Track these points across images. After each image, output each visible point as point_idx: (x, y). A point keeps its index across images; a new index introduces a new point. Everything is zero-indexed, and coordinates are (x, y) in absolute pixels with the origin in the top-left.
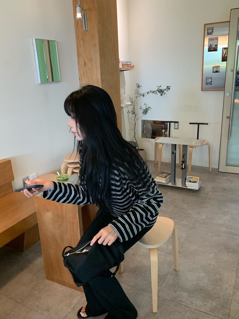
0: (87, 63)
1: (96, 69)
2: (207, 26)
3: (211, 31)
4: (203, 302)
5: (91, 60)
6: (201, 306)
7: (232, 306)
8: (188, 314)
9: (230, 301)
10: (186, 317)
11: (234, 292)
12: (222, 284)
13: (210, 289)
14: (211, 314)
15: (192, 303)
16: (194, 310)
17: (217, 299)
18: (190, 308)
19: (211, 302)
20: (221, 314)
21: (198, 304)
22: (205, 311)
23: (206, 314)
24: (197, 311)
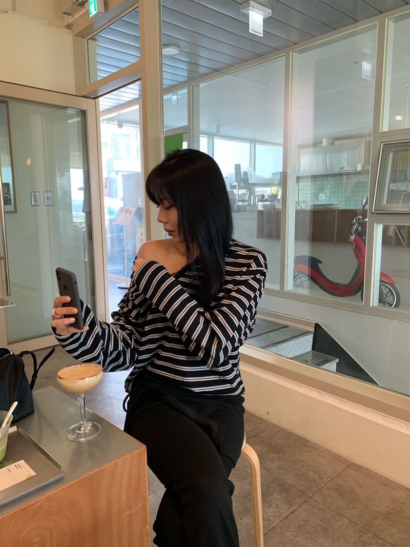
4: (270, 506)
6: (277, 512)
7: (287, 482)
8: (288, 534)
9: (279, 479)
10: (294, 540)
12: (244, 472)
13: (249, 487)
14: (295, 508)
15: (269, 520)
16: (283, 523)
17: (270, 489)
18: (277, 526)
19: (273, 498)
20: (298, 499)
21: (273, 514)
22: (287, 512)
23: (293, 513)
24: (284, 520)
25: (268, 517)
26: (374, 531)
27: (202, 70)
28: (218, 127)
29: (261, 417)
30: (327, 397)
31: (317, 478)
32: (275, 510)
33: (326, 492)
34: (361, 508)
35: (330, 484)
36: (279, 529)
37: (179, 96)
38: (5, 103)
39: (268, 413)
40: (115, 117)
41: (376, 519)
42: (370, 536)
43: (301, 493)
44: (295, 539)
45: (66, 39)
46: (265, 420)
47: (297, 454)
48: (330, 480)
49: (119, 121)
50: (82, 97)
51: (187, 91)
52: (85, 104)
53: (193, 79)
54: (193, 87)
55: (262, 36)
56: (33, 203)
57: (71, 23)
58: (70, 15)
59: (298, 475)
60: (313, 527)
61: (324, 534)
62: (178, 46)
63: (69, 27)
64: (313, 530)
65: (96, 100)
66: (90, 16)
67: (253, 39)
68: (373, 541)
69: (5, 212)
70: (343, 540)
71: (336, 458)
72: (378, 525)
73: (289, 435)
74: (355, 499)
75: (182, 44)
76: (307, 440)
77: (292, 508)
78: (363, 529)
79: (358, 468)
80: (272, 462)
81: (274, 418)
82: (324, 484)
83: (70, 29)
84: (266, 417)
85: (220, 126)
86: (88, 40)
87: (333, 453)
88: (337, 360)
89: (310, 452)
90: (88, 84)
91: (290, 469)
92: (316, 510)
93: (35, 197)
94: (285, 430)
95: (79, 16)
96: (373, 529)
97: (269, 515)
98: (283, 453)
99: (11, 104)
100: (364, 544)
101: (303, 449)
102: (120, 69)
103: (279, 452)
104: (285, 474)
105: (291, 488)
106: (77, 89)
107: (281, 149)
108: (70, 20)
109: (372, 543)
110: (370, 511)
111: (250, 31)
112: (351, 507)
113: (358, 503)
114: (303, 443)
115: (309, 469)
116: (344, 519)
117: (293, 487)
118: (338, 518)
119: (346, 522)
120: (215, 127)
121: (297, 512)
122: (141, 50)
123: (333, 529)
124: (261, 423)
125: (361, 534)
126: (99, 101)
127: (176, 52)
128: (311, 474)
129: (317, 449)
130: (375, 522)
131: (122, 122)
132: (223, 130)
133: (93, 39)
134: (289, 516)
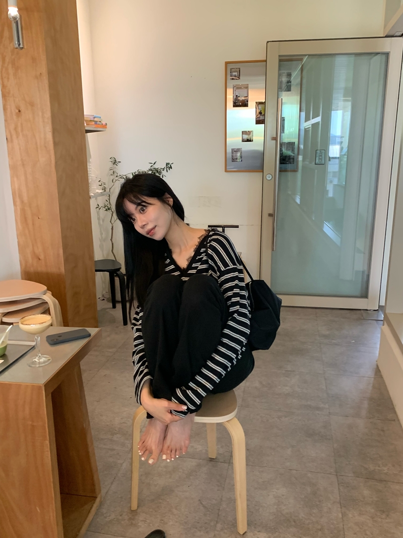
0: (22, 109)
1: (44, 122)
2: (230, 66)
3: (236, 73)
5: (32, 104)
38: (301, 61)
106: (384, 29)
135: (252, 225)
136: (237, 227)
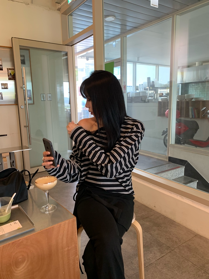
4: (151, 253)
6: (154, 256)
7: (161, 241)
8: (159, 267)
9: (157, 240)
11: (150, 234)
14: (164, 255)
15: (149, 259)
16: (157, 262)
17: (152, 245)
18: (153, 263)
19: (153, 249)
20: (166, 250)
21: (152, 257)
22: (160, 256)
23: (163, 257)
24: (158, 260)
25: (149, 258)
26: (205, 270)
27: (128, 28)
28: (138, 58)
29: (151, 208)
30: (185, 199)
31: (178, 241)
32: (153, 255)
33: (181, 248)
34: (200, 257)
35: (184, 244)
36: (154, 265)
37: (117, 43)
38: (28, 50)
39: (155, 206)
40: (85, 55)
41: (207, 264)
42: (202, 272)
43: (168, 248)
44: (162, 270)
45: (58, 16)
46: (153, 210)
47: (168, 228)
48: (184, 242)
49: (87, 57)
50: (66, 45)
51: (120, 40)
52: (67, 49)
53: (124, 33)
54: (123, 37)
55: (157, 7)
56: (42, 99)
57: (60, 8)
58: (59, 3)
59: (168, 239)
60: (173, 265)
61: (178, 269)
62: (114, 16)
63: (59, 10)
64: (172, 267)
65: (73, 46)
66: (69, 3)
67: (153, 9)
68: (204, 274)
69: (28, 104)
70: (188, 273)
71: (189, 231)
72: (207, 267)
73: (165, 218)
74: (197, 253)
75: (116, 15)
76: (174, 221)
77: (162, 255)
78: (199, 268)
79: (201, 237)
80: (155, 231)
81: (158, 209)
82: (181, 244)
83: (59, 11)
84: (154, 208)
85: (139, 57)
86: (68, 16)
87: (187, 228)
88: (198, 181)
89: (175, 227)
90: (68, 38)
91: (163, 235)
92: (175, 257)
93: (43, 96)
94: (163, 216)
95: (64, 4)
96: (205, 269)
97: (150, 257)
98: (161, 227)
99: (31, 50)
100: (199, 276)
101: (172, 225)
102: (83, 29)
103: (159, 226)
104: (161, 238)
105: (163, 245)
106: (63, 41)
107: (169, 69)
108: (59, 6)
109: (203, 275)
110: (204, 259)
111: (151, 5)
112: (194, 256)
113: (198, 255)
114: (172, 223)
115: (174, 236)
116: (189, 262)
117: (164, 245)
118: (186, 262)
119: (190, 264)
120: (137, 58)
121: (165, 257)
122: (93, 18)
123: (183, 267)
124: (151, 211)
125: (198, 271)
126: (74, 47)
127: (114, 19)
128: (174, 239)
129: (179, 226)
130: (206, 265)
131: (89, 57)
132: (141, 59)
133: (71, 15)
134: (160, 259)
135: (13, 134)
136: (6, 135)
